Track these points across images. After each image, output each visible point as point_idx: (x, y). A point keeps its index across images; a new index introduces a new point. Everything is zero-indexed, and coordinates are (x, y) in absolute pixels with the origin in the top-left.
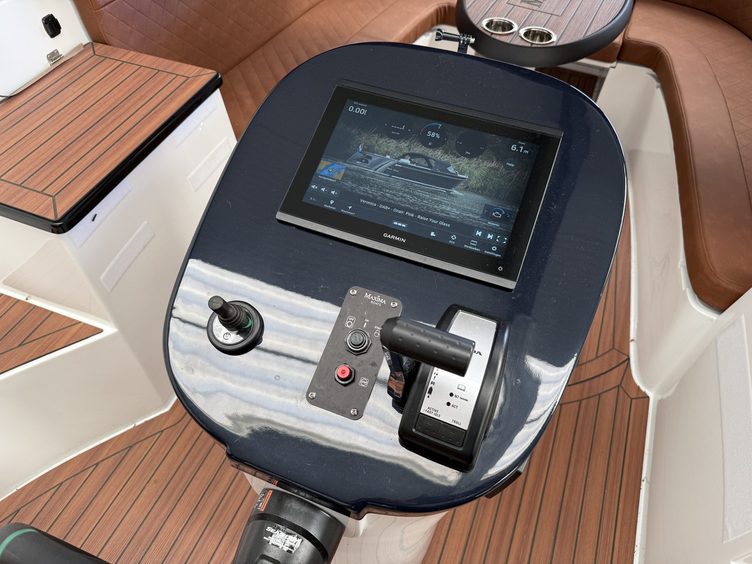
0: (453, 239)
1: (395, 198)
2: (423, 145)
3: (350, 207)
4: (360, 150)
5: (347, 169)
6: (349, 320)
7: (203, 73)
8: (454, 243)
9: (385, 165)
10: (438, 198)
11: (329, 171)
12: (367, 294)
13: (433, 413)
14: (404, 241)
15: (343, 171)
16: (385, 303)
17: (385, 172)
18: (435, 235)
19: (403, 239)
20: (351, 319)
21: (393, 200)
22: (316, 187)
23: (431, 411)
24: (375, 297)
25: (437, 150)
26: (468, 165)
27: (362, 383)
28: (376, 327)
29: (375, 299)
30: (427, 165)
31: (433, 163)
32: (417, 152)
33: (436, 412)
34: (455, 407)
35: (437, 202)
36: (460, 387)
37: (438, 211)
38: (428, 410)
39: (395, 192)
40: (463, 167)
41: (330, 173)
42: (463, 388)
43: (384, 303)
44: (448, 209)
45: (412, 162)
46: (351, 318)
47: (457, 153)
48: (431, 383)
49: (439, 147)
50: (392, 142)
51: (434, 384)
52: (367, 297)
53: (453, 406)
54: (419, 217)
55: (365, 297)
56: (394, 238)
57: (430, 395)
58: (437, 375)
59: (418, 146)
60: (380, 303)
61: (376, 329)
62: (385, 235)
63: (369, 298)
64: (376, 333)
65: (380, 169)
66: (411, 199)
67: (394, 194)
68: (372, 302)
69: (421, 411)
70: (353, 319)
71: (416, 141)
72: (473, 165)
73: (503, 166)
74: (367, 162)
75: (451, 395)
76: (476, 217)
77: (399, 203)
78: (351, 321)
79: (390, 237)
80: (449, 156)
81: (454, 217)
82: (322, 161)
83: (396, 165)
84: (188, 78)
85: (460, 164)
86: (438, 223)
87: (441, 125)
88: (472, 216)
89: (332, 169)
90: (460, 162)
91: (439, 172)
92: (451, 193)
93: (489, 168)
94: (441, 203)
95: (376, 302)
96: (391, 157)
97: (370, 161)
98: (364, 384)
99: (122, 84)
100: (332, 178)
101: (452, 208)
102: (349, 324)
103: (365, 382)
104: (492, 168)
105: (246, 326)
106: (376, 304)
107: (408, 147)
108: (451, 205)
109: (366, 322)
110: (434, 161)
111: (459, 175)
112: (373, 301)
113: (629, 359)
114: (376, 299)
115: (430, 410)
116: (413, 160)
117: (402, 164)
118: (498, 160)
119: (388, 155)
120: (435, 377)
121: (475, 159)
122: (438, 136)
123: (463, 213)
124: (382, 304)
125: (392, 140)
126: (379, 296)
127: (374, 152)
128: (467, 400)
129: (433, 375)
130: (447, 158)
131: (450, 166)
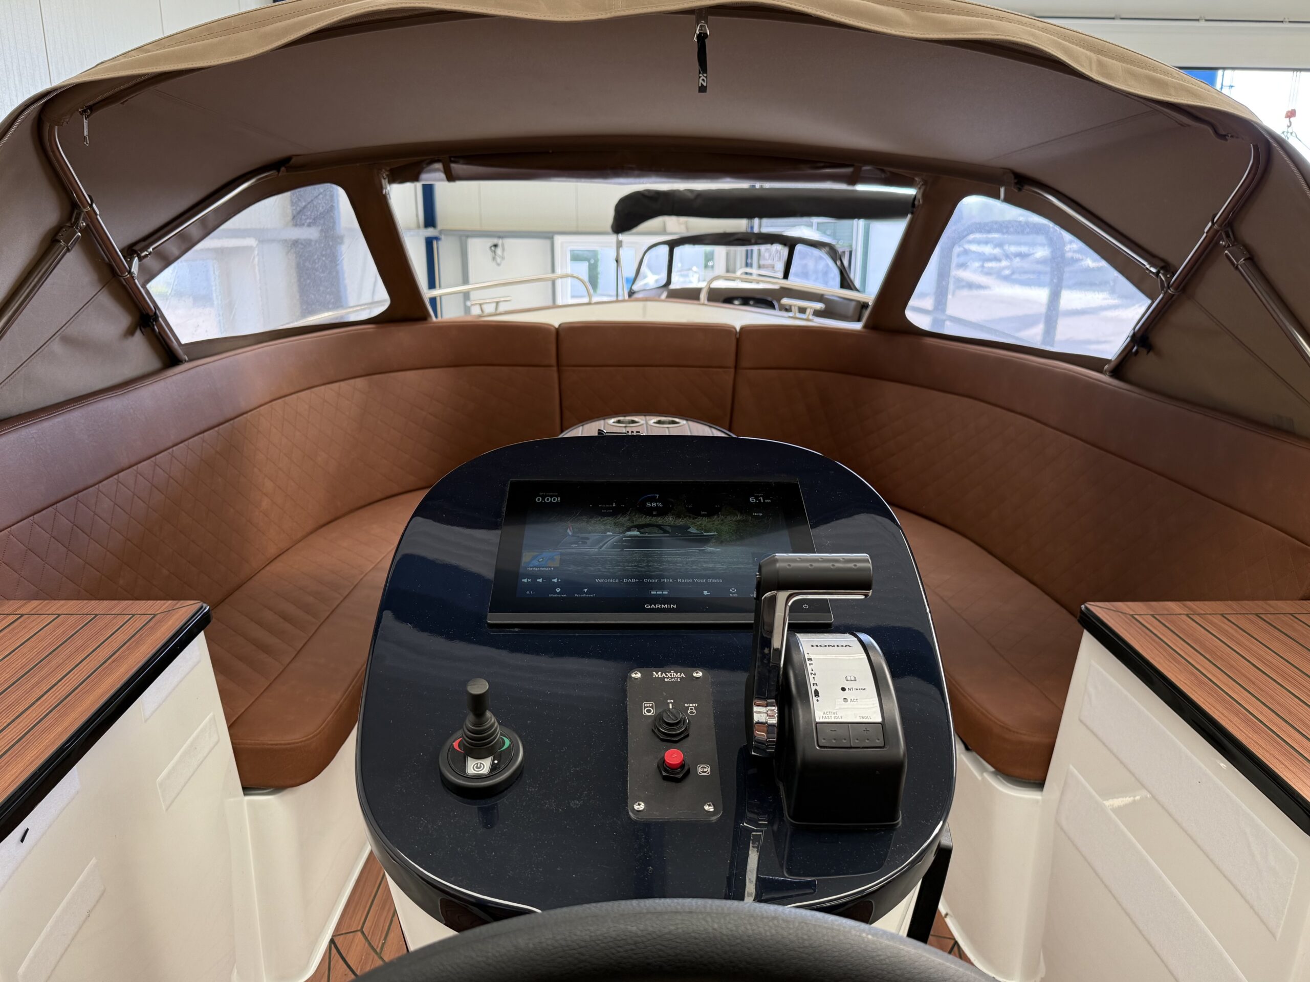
0: (733, 592)
1: (639, 569)
2: (647, 515)
3: (586, 590)
4: (570, 533)
5: (561, 554)
6: (645, 708)
7: (178, 606)
8: (736, 595)
9: (609, 542)
10: (693, 559)
11: (539, 561)
12: (654, 673)
13: (833, 717)
14: (675, 607)
15: (558, 558)
16: (684, 676)
17: (613, 548)
18: (709, 594)
19: (672, 605)
20: (648, 705)
21: (638, 571)
22: (529, 580)
23: (829, 715)
24: (668, 674)
25: (667, 517)
26: (711, 523)
27: (702, 772)
28: (686, 705)
29: (669, 675)
30: (662, 532)
31: (668, 529)
32: (644, 522)
33: (835, 715)
34: (855, 700)
35: (693, 562)
36: (849, 678)
37: (701, 570)
38: (824, 716)
39: (636, 564)
40: (705, 526)
41: (541, 563)
42: (853, 679)
43: (682, 676)
44: (711, 565)
45: (641, 533)
46: (647, 703)
47: (691, 515)
48: (814, 685)
49: (668, 514)
50: (607, 519)
51: (817, 685)
52: (657, 676)
53: (851, 701)
54: (679, 580)
55: (654, 676)
56: (661, 606)
57: (818, 698)
58: (815, 675)
59: (642, 517)
60: (678, 678)
61: (688, 707)
62: (647, 606)
63: (660, 676)
64: (689, 711)
65: (605, 546)
66: (660, 566)
67: (635, 566)
68: (666, 680)
69: (818, 720)
70: (651, 705)
71: (636, 513)
72: (717, 522)
73: (750, 517)
74: (584, 543)
75: (843, 689)
76: (748, 566)
77: (648, 573)
78: (650, 707)
79: (654, 607)
80: (683, 519)
81: (722, 572)
82: (524, 554)
83: (624, 539)
84: (155, 615)
85: (701, 524)
86: (706, 581)
87: (658, 495)
88: (742, 566)
89: (542, 558)
90: (700, 522)
91: (680, 535)
92: (706, 551)
93: (736, 521)
94: (700, 562)
95: (672, 678)
96: (613, 533)
97: (589, 542)
98: (706, 772)
99: (32, 639)
100: (546, 567)
101: (715, 564)
102: (649, 711)
103: (705, 770)
104: (739, 521)
105: (502, 748)
106: (673, 679)
107: (629, 520)
108: (712, 561)
109: (670, 703)
110: (669, 528)
111: (705, 534)
112: (668, 678)
113: (956, 943)
114: (671, 675)
115: (827, 716)
116: (642, 530)
117: (630, 536)
118: (741, 513)
119: (609, 531)
120: (814, 678)
121: (716, 517)
122: (660, 505)
123: (730, 567)
124: (682, 678)
125: (606, 518)
126: (672, 672)
127: (590, 533)
128: (864, 689)
129: (811, 677)
130: (682, 522)
131: (690, 527)
